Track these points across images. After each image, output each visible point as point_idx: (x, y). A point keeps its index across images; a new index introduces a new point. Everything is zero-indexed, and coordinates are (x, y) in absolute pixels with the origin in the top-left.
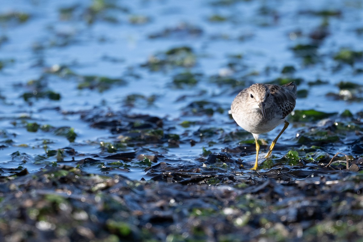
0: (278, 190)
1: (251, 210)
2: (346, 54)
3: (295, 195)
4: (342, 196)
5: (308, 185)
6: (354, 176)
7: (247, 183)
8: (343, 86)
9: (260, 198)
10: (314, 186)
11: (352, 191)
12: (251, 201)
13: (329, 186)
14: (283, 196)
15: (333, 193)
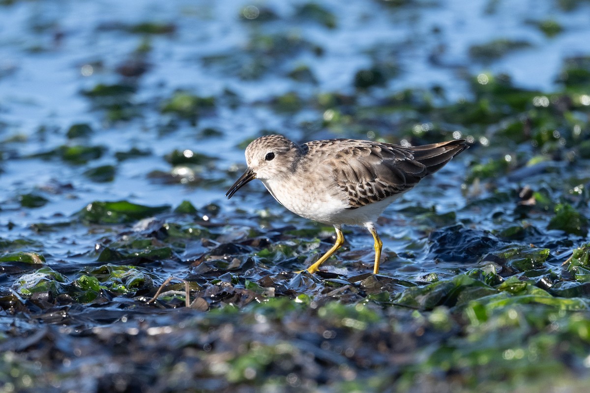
0: (63, 344)
1: (14, 380)
2: (184, 102)
3: (93, 353)
4: (178, 354)
5: (115, 336)
6: (199, 319)
7: (7, 333)
8: (178, 160)
9: (31, 359)
10: (128, 338)
11: (196, 346)
12: (15, 365)
13: (155, 337)
14: (71, 356)
15: (161, 350)
